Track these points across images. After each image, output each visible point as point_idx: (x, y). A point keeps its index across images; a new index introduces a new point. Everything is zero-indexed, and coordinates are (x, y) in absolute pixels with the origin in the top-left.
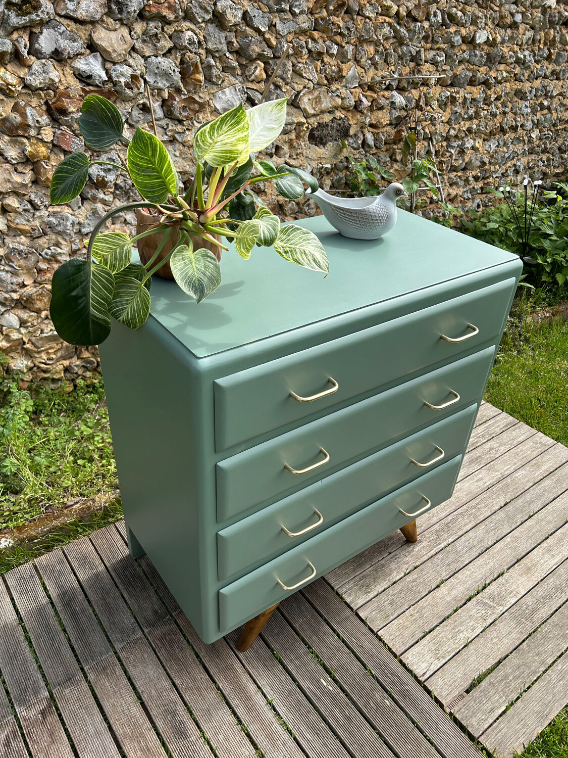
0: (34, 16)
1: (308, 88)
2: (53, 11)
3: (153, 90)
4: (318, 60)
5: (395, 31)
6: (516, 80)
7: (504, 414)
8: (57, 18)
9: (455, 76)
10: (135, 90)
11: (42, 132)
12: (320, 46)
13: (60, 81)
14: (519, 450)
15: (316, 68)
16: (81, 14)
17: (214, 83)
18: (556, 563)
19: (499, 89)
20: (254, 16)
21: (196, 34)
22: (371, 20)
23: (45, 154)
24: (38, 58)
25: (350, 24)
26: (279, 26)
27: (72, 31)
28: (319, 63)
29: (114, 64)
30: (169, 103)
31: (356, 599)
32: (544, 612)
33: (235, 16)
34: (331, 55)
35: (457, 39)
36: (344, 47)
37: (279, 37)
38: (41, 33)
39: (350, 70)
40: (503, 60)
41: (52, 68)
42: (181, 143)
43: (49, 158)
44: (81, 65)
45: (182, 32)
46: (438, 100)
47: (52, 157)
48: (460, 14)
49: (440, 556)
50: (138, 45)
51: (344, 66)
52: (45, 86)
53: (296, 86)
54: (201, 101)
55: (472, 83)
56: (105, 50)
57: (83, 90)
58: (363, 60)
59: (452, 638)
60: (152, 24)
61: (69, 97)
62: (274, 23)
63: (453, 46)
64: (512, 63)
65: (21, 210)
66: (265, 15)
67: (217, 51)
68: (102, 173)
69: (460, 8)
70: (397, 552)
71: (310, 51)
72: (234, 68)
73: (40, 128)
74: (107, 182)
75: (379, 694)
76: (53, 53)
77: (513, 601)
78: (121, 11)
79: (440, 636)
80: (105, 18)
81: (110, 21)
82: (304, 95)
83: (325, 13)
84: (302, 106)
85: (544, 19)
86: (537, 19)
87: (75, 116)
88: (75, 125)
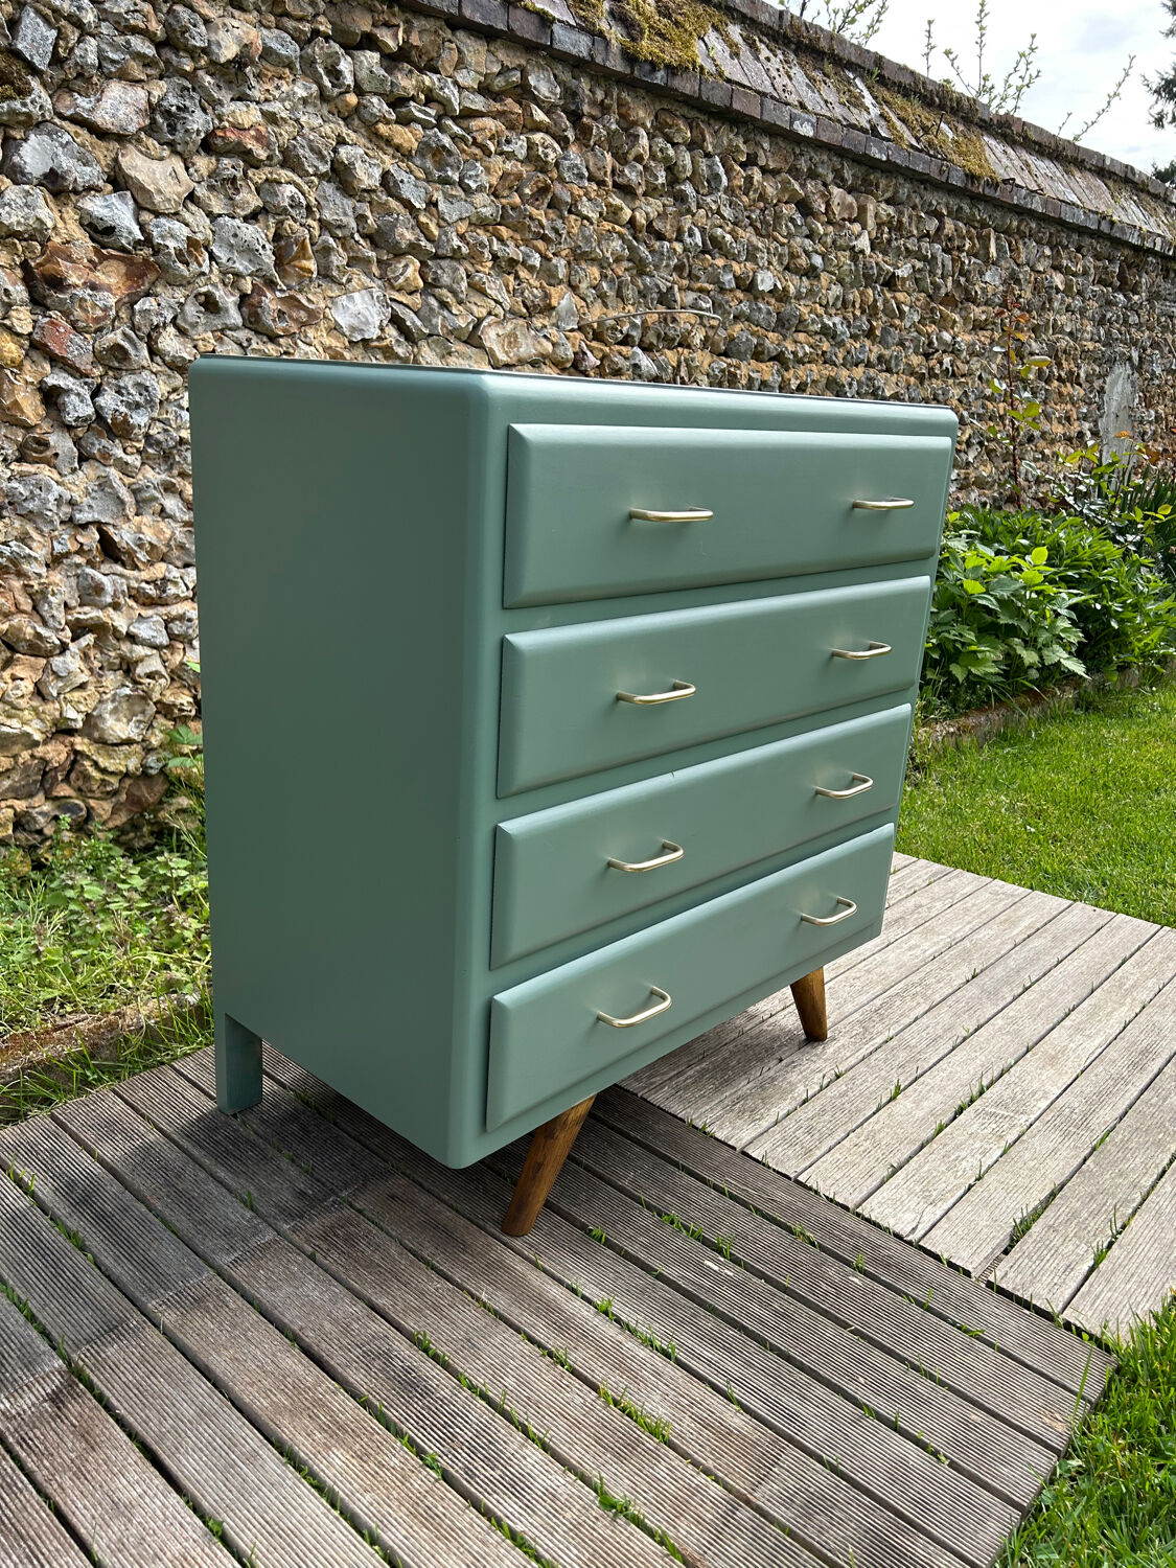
0: (17, 105)
1: (496, 315)
2: (49, 106)
3: (225, 274)
4: (509, 274)
5: (631, 248)
6: (825, 362)
7: (923, 862)
8: (57, 120)
9: (731, 340)
10: (194, 266)
11: (13, 313)
12: (512, 251)
13: (55, 228)
14: (969, 904)
15: (507, 286)
16: (102, 118)
17: (333, 280)
18: (1100, 1046)
19: (801, 371)
20: (402, 181)
21: (303, 194)
22: (592, 224)
23: (15, 355)
24: (16, 183)
25: (559, 224)
26: (442, 206)
27: (84, 146)
28: (511, 278)
29: (157, 214)
30: (255, 300)
31: (737, 1132)
32: (1108, 1115)
33: (370, 176)
34: (531, 269)
35: (728, 280)
36: (550, 260)
37: (442, 223)
38: (26, 140)
39: (563, 299)
40: (801, 325)
41: (41, 202)
43: (20, 366)
44: (95, 206)
45: (280, 183)
46: (708, 375)
47: (27, 365)
48: (728, 237)
49: (879, 1055)
50: (201, 192)
51: (552, 290)
52: (26, 231)
53: (475, 309)
54: (311, 306)
55: (758, 355)
56: (142, 189)
57: (97, 252)
58: (583, 286)
59: (948, 1169)
60: (226, 161)
61: (69, 258)
62: (434, 199)
63: (722, 290)
64: (816, 333)
66: (419, 183)
67: (339, 227)
68: (123, 409)
69: (728, 229)
70: (794, 1057)
71: (495, 257)
72: (368, 261)
73: (9, 306)
74: (133, 427)
75: (833, 1270)
76: (45, 176)
77: (1043, 1104)
78: (172, 129)
79: (926, 1169)
80: (143, 135)
81: (152, 143)
82: (490, 325)
83: (517, 199)
84: (487, 344)
85: (857, 270)
86: (845, 267)
87: (79, 292)
88: (78, 313)
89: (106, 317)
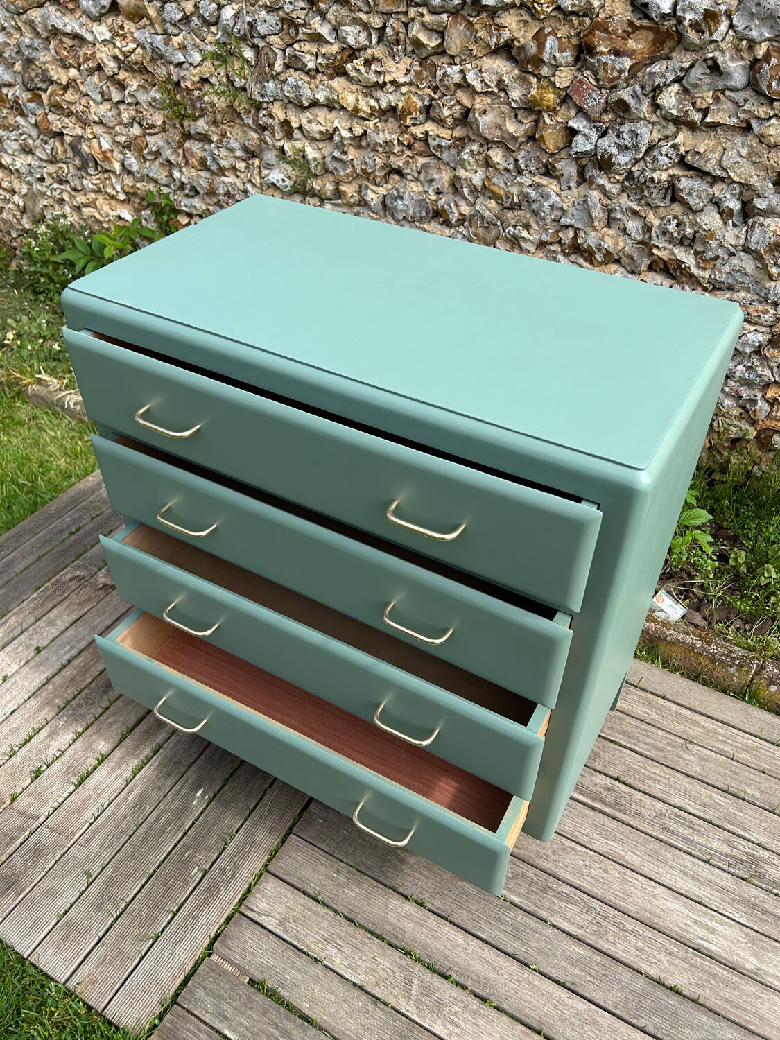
3: (738, 41)
10: (706, 35)
11: (557, 73)
13: (602, 6)
23: (553, 103)
30: (760, 66)
42: (757, 136)
43: (554, 111)
47: (560, 110)
52: (579, 10)
57: (630, 23)
59: (323, 937)
61: (606, 30)
65: (501, 167)
68: (614, 150)
73: (556, 67)
74: (614, 164)
75: (203, 858)
79: (320, 920)
87: (603, 59)
88: (601, 73)
89: (619, 78)
